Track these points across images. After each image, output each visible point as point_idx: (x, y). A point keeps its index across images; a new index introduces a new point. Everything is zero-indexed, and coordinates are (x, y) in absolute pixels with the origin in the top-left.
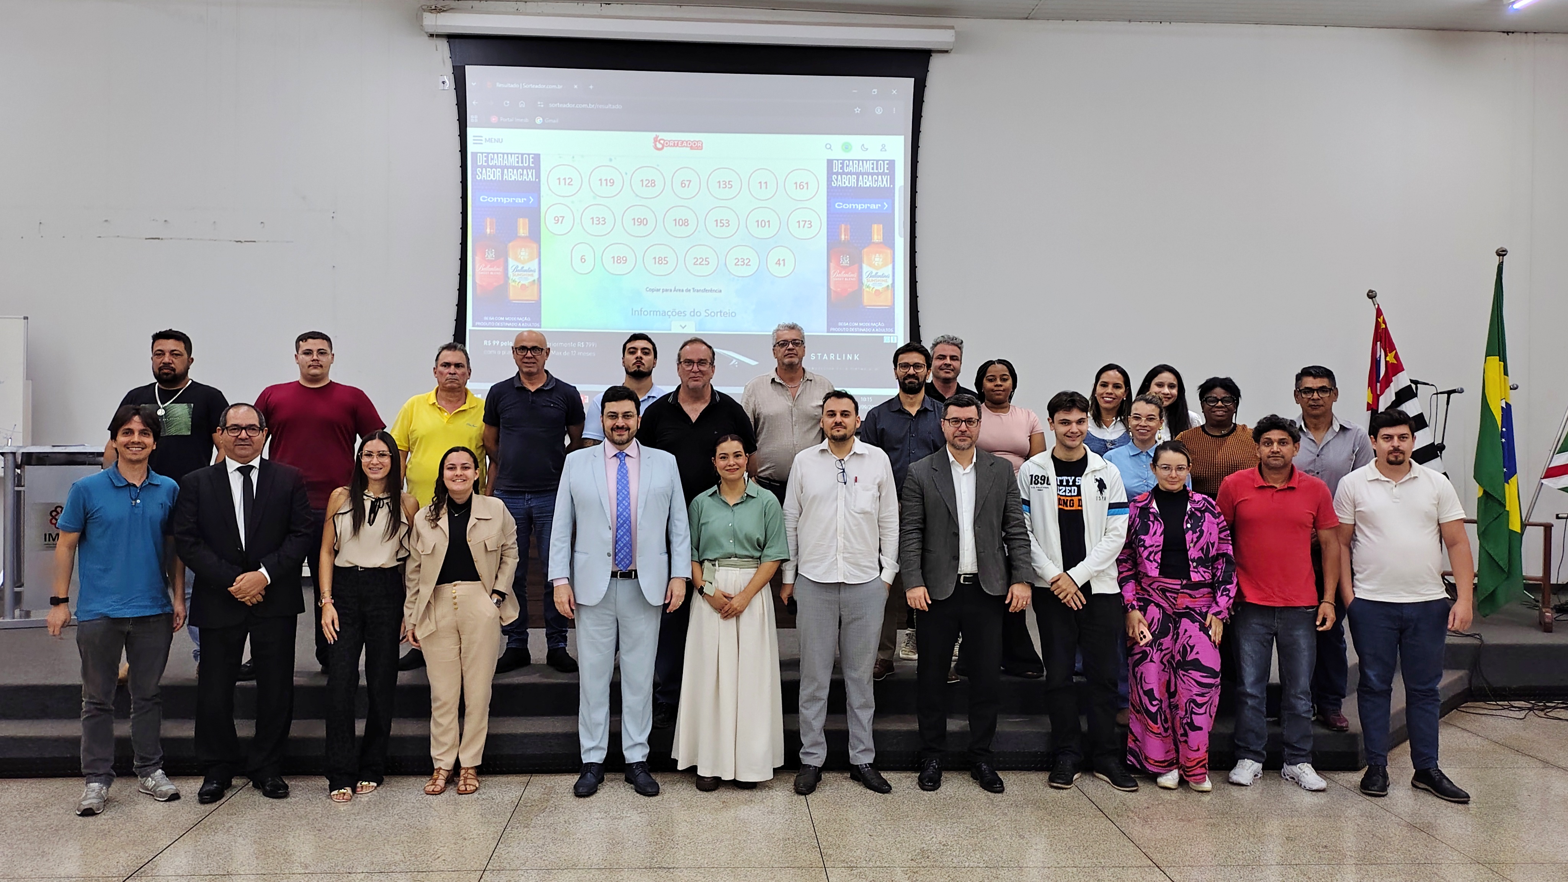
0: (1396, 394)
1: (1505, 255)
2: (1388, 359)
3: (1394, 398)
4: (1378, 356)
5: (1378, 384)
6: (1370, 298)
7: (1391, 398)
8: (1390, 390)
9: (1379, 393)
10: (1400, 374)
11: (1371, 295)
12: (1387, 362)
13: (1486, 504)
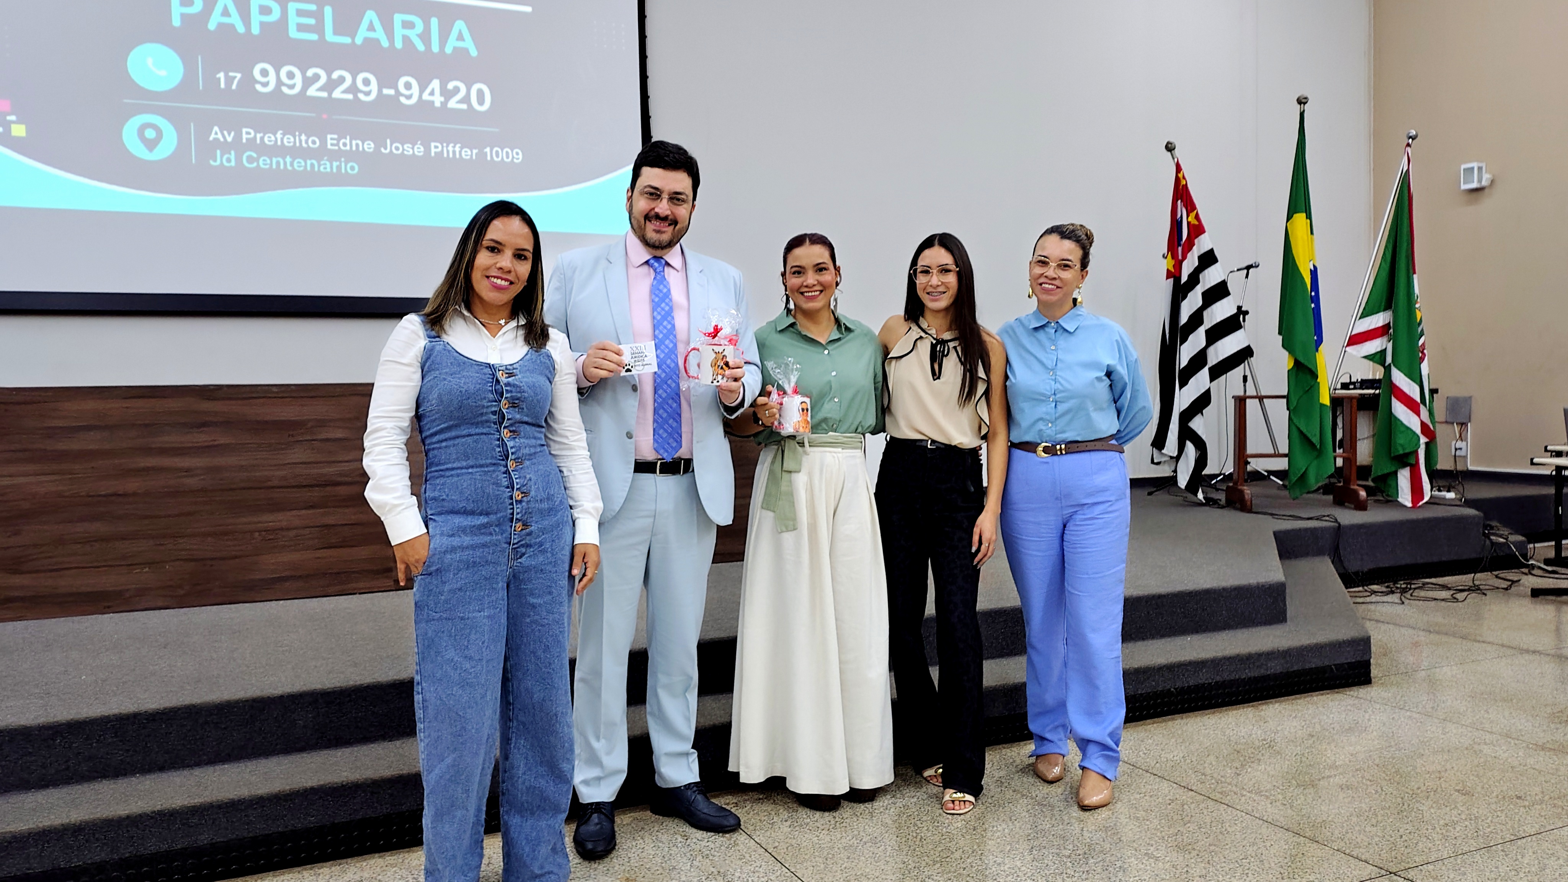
0: (1200, 258)
1: (1306, 103)
2: (1190, 219)
3: (1197, 264)
4: (1179, 216)
5: (1180, 249)
6: (1168, 151)
7: (1193, 264)
8: (1193, 253)
9: (1180, 257)
10: (1202, 236)
11: (1170, 148)
12: (1189, 223)
13: (1297, 376)
